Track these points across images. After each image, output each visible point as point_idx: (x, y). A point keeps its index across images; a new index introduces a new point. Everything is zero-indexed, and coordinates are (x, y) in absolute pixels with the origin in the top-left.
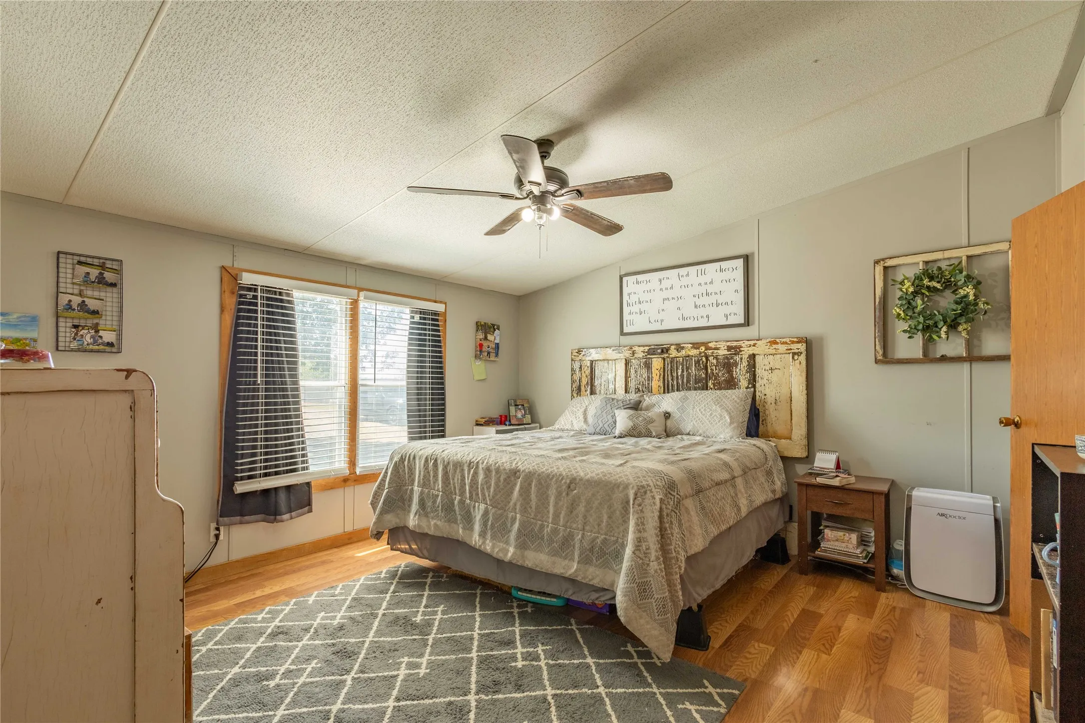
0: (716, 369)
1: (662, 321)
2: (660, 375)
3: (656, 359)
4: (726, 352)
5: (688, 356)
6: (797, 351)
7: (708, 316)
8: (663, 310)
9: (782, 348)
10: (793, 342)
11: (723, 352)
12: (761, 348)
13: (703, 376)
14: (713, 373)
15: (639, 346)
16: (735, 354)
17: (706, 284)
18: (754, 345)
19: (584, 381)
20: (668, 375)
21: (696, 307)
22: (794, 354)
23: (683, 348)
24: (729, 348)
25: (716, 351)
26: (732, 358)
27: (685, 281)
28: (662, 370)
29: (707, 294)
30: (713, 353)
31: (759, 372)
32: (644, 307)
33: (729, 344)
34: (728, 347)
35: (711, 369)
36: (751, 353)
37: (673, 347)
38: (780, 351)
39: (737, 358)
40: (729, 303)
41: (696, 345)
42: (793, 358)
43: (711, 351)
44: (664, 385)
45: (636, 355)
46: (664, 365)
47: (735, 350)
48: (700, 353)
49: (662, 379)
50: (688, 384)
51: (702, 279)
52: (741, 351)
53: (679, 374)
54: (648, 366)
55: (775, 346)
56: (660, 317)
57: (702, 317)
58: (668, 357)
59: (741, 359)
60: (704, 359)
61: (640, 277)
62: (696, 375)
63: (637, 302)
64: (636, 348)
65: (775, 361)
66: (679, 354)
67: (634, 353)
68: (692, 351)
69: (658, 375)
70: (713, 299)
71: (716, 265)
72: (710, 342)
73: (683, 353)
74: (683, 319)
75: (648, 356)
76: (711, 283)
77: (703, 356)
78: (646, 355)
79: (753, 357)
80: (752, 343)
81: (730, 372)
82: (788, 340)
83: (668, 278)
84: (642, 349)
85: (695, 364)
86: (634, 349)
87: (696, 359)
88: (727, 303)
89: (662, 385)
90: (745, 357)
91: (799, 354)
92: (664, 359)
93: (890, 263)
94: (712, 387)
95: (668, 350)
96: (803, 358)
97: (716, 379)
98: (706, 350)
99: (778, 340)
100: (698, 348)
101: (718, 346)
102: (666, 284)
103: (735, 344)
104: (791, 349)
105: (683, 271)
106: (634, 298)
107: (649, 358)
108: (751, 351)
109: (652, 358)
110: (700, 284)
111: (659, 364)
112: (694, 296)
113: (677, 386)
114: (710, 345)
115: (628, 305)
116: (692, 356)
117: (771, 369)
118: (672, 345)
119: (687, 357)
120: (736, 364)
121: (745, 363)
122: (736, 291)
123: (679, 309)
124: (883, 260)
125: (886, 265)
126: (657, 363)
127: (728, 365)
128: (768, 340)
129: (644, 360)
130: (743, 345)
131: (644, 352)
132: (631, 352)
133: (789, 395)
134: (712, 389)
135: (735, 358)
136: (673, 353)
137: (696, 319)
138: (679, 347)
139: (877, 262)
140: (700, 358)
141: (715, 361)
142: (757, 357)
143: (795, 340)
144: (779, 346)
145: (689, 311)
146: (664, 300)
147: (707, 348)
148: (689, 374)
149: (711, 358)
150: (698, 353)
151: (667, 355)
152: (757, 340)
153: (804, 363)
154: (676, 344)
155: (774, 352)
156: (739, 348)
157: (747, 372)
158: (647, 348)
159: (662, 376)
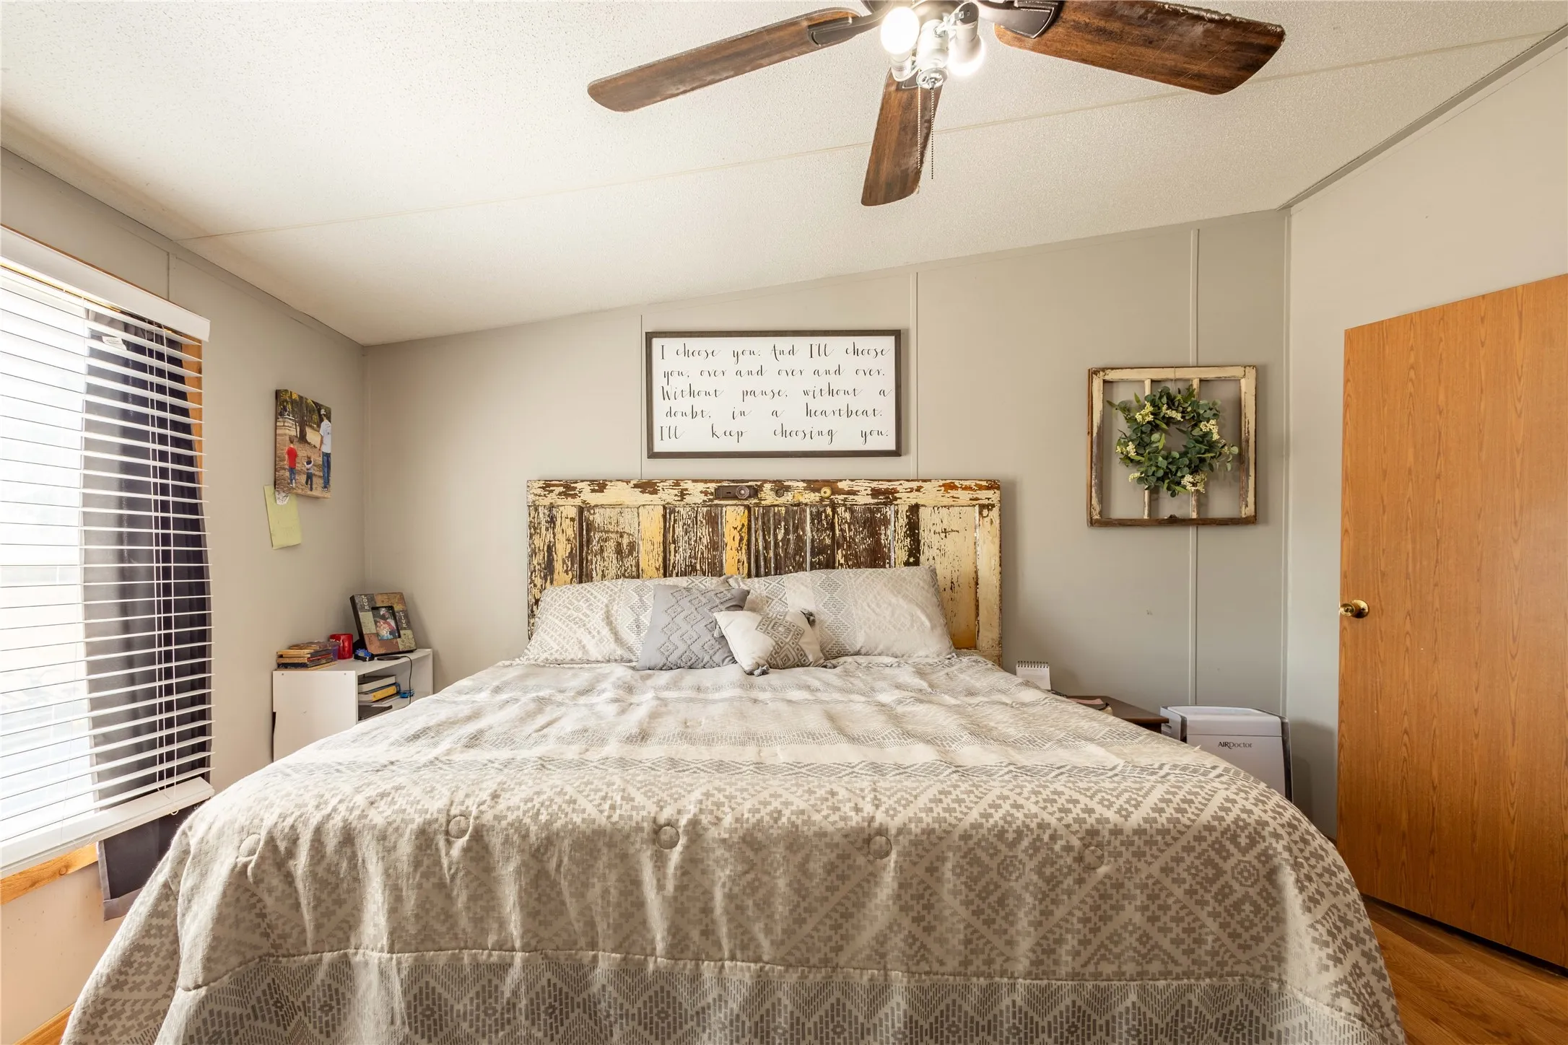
0: (850, 530)
1: (740, 434)
2: (741, 539)
3: (733, 508)
4: (870, 500)
5: (798, 505)
6: (986, 502)
7: (830, 433)
8: (743, 413)
9: (964, 496)
10: (981, 488)
11: (864, 499)
12: (930, 495)
13: (828, 541)
14: (845, 538)
15: (695, 481)
16: (885, 504)
17: (827, 372)
18: (918, 489)
19: (562, 550)
20: (756, 540)
21: (808, 413)
22: (982, 507)
23: (788, 489)
24: (875, 493)
25: (852, 497)
26: (879, 510)
27: (787, 362)
28: (745, 530)
29: (831, 392)
30: (845, 500)
31: (925, 536)
32: (700, 403)
33: (874, 485)
34: (873, 490)
35: (841, 530)
36: (913, 502)
37: (768, 486)
38: (960, 502)
39: (890, 512)
40: (870, 412)
41: (813, 485)
42: (981, 513)
43: (842, 497)
44: (749, 559)
45: (688, 499)
46: (750, 521)
47: (888, 496)
48: (822, 499)
49: (744, 547)
50: (797, 558)
51: (821, 363)
52: (896, 499)
53: (780, 537)
54: (714, 521)
55: (953, 493)
56: (735, 426)
57: (820, 433)
58: (757, 505)
59: (897, 512)
60: (829, 511)
61: (693, 343)
62: (813, 541)
63: (686, 393)
64: (689, 485)
65: (949, 519)
66: (781, 500)
67: (683, 494)
68: (806, 496)
69: (737, 538)
70: (840, 402)
71: (848, 341)
72: (841, 481)
73: (788, 498)
74: (784, 433)
75: (716, 502)
76: (838, 371)
77: (826, 506)
78: (710, 500)
79: (914, 509)
80: (915, 485)
81: (874, 534)
82: (972, 484)
83: (752, 353)
84: (701, 486)
85: (812, 520)
86: (684, 485)
87: (814, 510)
88: (865, 413)
89: (744, 558)
90: (903, 509)
91: (990, 507)
92: (748, 508)
93: (1111, 376)
94: (842, 561)
95: (755, 492)
96: (995, 513)
97: (849, 547)
98: (833, 493)
99: (957, 483)
100: (818, 490)
101: (855, 488)
102: (747, 363)
103: (884, 486)
104: (977, 499)
105: (784, 343)
106: (678, 384)
107: (717, 505)
108: (913, 499)
109: (722, 506)
110: (816, 372)
111: (739, 518)
112: (806, 393)
113: (776, 559)
114: (841, 485)
115: (665, 395)
116: (806, 504)
117: (945, 531)
118: (765, 481)
119: (795, 505)
120: (886, 522)
121: (903, 521)
122: (882, 392)
123: (775, 413)
124: (1103, 370)
125: (1107, 378)
126: (733, 516)
127: (872, 522)
128: (941, 483)
129: (705, 509)
130: (899, 488)
131: (706, 493)
132: (676, 492)
133: (974, 575)
134: (842, 565)
135: (884, 510)
136: (768, 497)
137: (808, 436)
138: (780, 488)
139: (1093, 373)
140: (821, 509)
141: (847, 515)
142: (921, 510)
143: (984, 483)
144: (959, 493)
145: (794, 417)
146: (745, 393)
147: (835, 491)
148: (800, 539)
149: (840, 510)
150: (818, 499)
151: (756, 501)
152: (925, 481)
153: (997, 522)
154: (774, 482)
155: (950, 501)
156: (892, 493)
157: (906, 536)
158: (712, 486)
159: (745, 541)
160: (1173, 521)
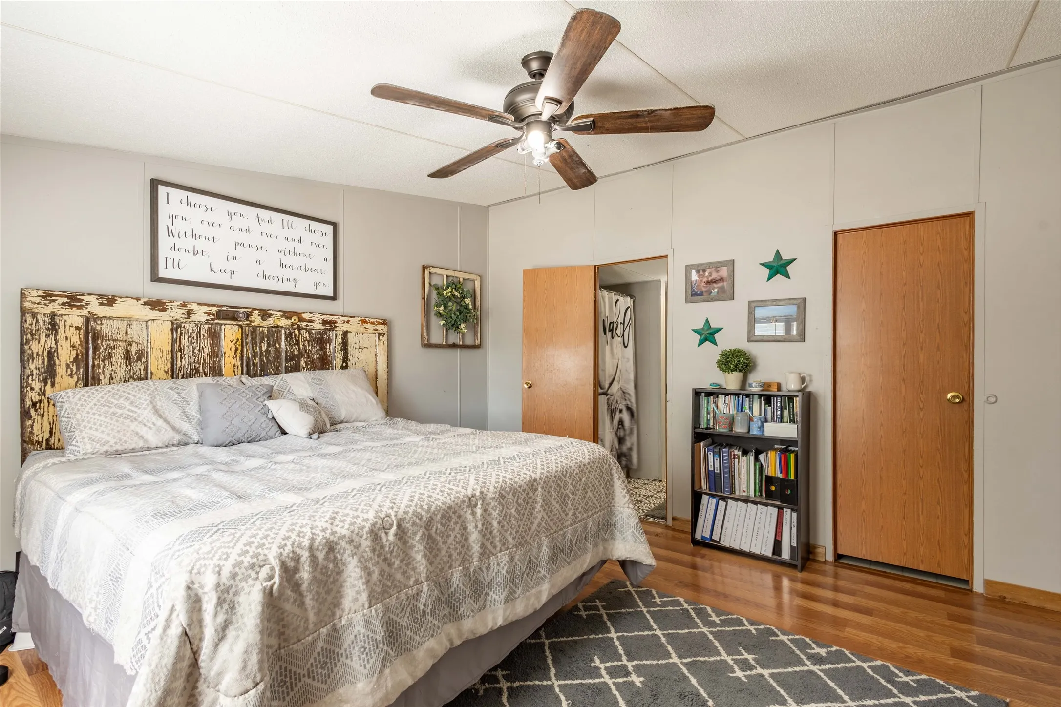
0: (309, 345)
1: (232, 273)
2: (236, 350)
3: (230, 326)
4: (321, 327)
5: (277, 327)
6: (381, 332)
7: (295, 280)
8: (234, 258)
9: (371, 328)
10: (379, 323)
11: (318, 326)
12: (354, 326)
13: (296, 352)
14: (306, 350)
15: (199, 304)
16: (330, 330)
17: (294, 240)
18: (348, 322)
19: (65, 355)
20: (247, 350)
21: (281, 265)
22: (379, 334)
23: (270, 315)
24: (325, 322)
25: (310, 324)
26: (326, 333)
27: (266, 227)
28: (239, 343)
29: (295, 254)
30: (307, 326)
31: (351, 350)
32: (200, 245)
33: (324, 317)
34: (323, 320)
35: (304, 345)
36: (345, 329)
37: (256, 313)
38: (369, 331)
39: (331, 334)
40: (319, 271)
41: (287, 314)
42: (379, 338)
43: (305, 324)
44: (242, 364)
45: (193, 317)
46: (242, 336)
47: (330, 325)
48: (292, 325)
49: (239, 355)
50: (275, 363)
51: (287, 232)
52: (336, 327)
53: (264, 349)
54: (214, 336)
55: (365, 325)
56: (231, 266)
57: (288, 280)
58: (248, 325)
59: (336, 335)
60: (297, 332)
61: (194, 197)
62: (286, 351)
63: (189, 234)
64: (194, 307)
65: (364, 340)
66: (265, 323)
67: (189, 314)
68: (282, 321)
69: (233, 349)
70: (300, 261)
71: (306, 223)
72: (304, 313)
73: (270, 322)
74: (264, 277)
75: (217, 321)
76: (300, 241)
77: (295, 329)
78: (212, 320)
79: (345, 333)
80: (346, 319)
81: (323, 349)
82: (374, 320)
83: (242, 216)
84: (205, 309)
85: (286, 338)
86: (190, 307)
87: (287, 331)
88: (316, 270)
89: (239, 363)
90: (340, 333)
91: (382, 334)
92: (241, 326)
93: (433, 270)
94: (304, 365)
95: (248, 315)
96: (385, 338)
97: (308, 356)
98: (300, 321)
99: (367, 319)
100: (290, 318)
101: (313, 319)
102: (237, 222)
103: (329, 318)
104: (377, 330)
105: (265, 214)
106: (179, 226)
107: (217, 324)
108: (345, 327)
109: (221, 325)
110: (286, 239)
111: (234, 334)
112: (279, 251)
113: (261, 363)
114: (304, 316)
115: (170, 233)
116: (282, 327)
117: (361, 348)
118: (254, 309)
119: (275, 327)
120: (329, 341)
121: (340, 341)
122: (326, 259)
123: (258, 262)
124: (429, 266)
125: (431, 271)
126: (230, 333)
127: (322, 341)
128: (360, 319)
129: (207, 326)
130: (338, 320)
131: (209, 314)
132: (183, 311)
133: (375, 374)
134: (304, 368)
135: (328, 334)
136: (256, 320)
137: (281, 281)
138: (265, 314)
139: (424, 268)
140: (292, 331)
141: (307, 336)
142: (349, 334)
143: (380, 321)
144: (368, 326)
145: (272, 269)
146: (237, 244)
147: (301, 320)
148: (277, 350)
149: (303, 332)
150: (290, 324)
151: (248, 323)
152: (351, 317)
153: (386, 343)
154: (261, 310)
155: (363, 330)
156: (334, 323)
157: (342, 350)
158: (214, 310)
159: (239, 351)
160: (454, 346)
